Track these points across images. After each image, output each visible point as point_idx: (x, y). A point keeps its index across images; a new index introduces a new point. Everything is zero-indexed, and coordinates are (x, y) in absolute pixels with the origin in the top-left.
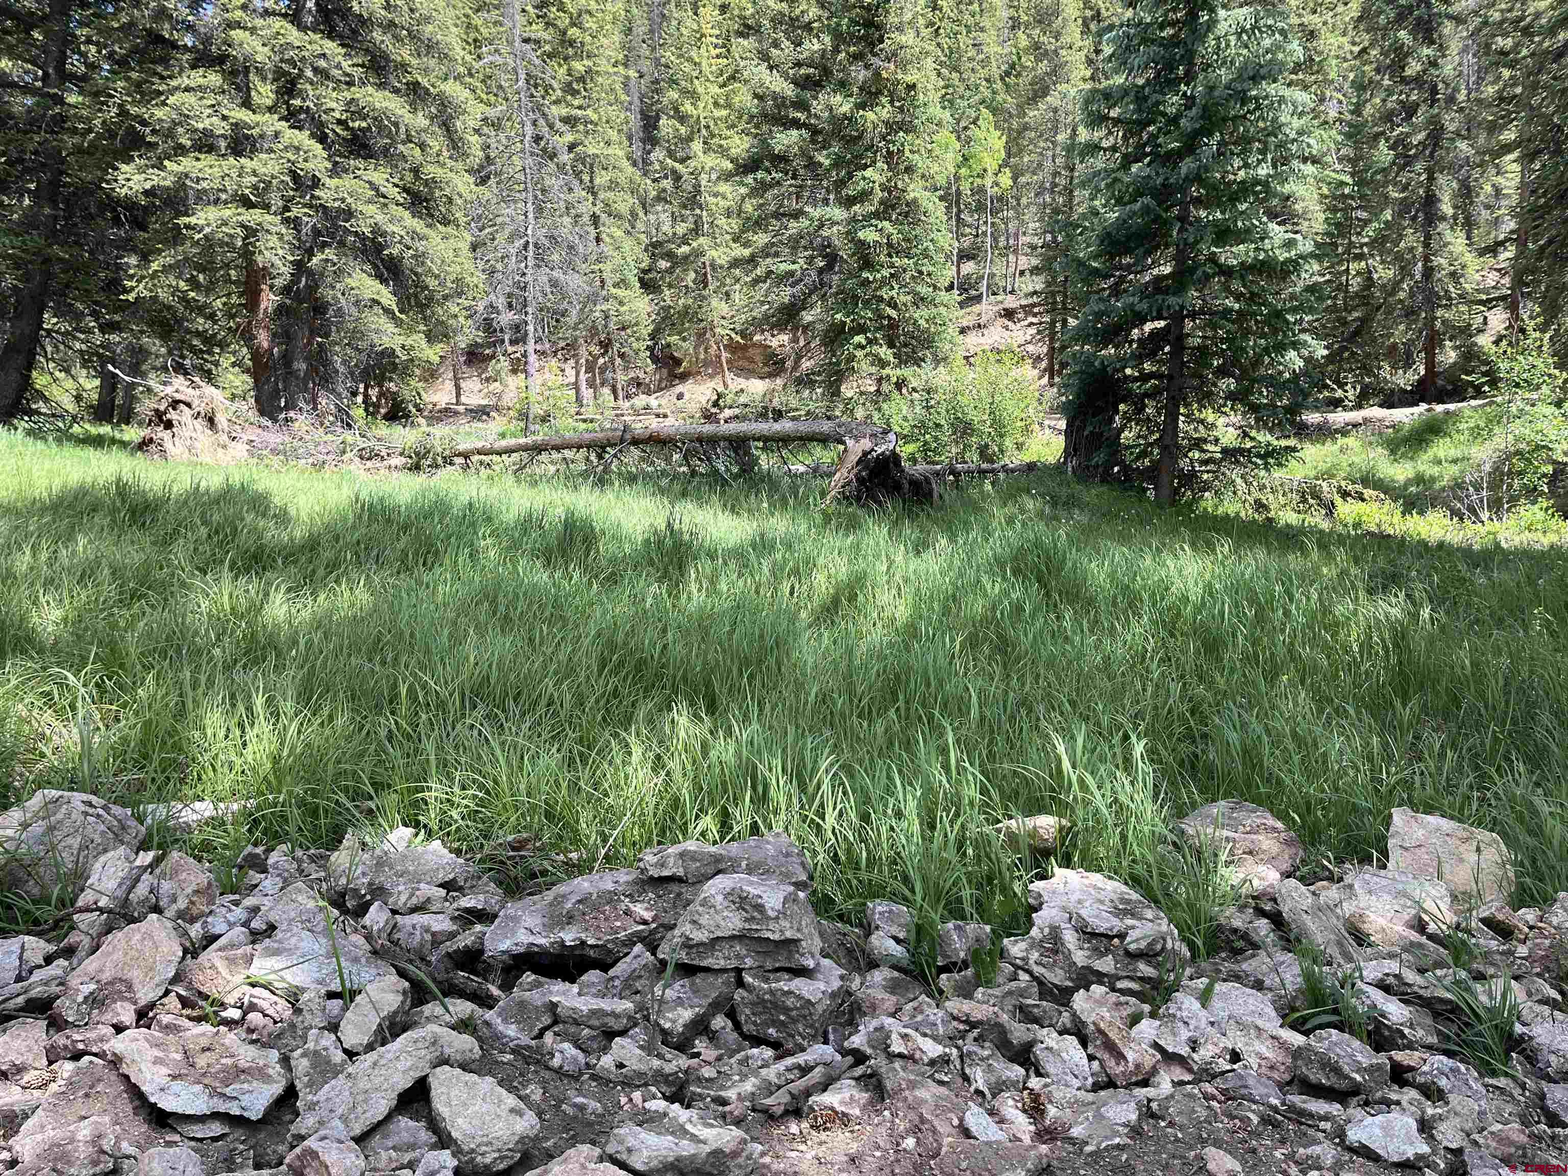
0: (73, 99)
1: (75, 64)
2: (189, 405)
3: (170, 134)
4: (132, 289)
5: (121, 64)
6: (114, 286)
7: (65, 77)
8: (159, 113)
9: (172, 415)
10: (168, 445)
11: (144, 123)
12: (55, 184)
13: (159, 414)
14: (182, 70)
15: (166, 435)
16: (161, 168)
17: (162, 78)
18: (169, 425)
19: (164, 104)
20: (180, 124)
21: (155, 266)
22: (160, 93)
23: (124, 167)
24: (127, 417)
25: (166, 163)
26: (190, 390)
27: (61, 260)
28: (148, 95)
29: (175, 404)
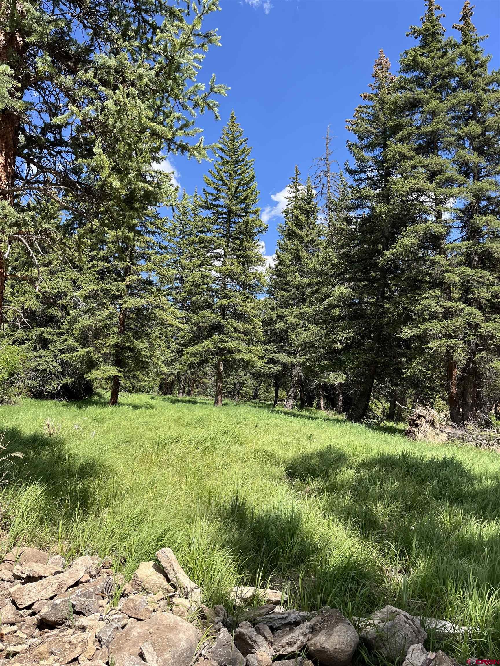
0: (387, 306)
1: (387, 294)
2: (424, 417)
3: (421, 314)
4: (406, 373)
5: (403, 291)
6: (399, 371)
7: (384, 298)
8: (418, 308)
9: (418, 421)
10: (416, 433)
11: (412, 312)
12: (380, 335)
13: (414, 421)
14: (426, 291)
15: (416, 429)
16: (417, 327)
17: (418, 294)
18: (417, 425)
19: (419, 304)
20: (425, 310)
21: (414, 364)
22: (418, 300)
23: (404, 328)
24: (399, 419)
25: (419, 325)
26: (425, 412)
27: (381, 362)
28: (414, 302)
29: (419, 417)
